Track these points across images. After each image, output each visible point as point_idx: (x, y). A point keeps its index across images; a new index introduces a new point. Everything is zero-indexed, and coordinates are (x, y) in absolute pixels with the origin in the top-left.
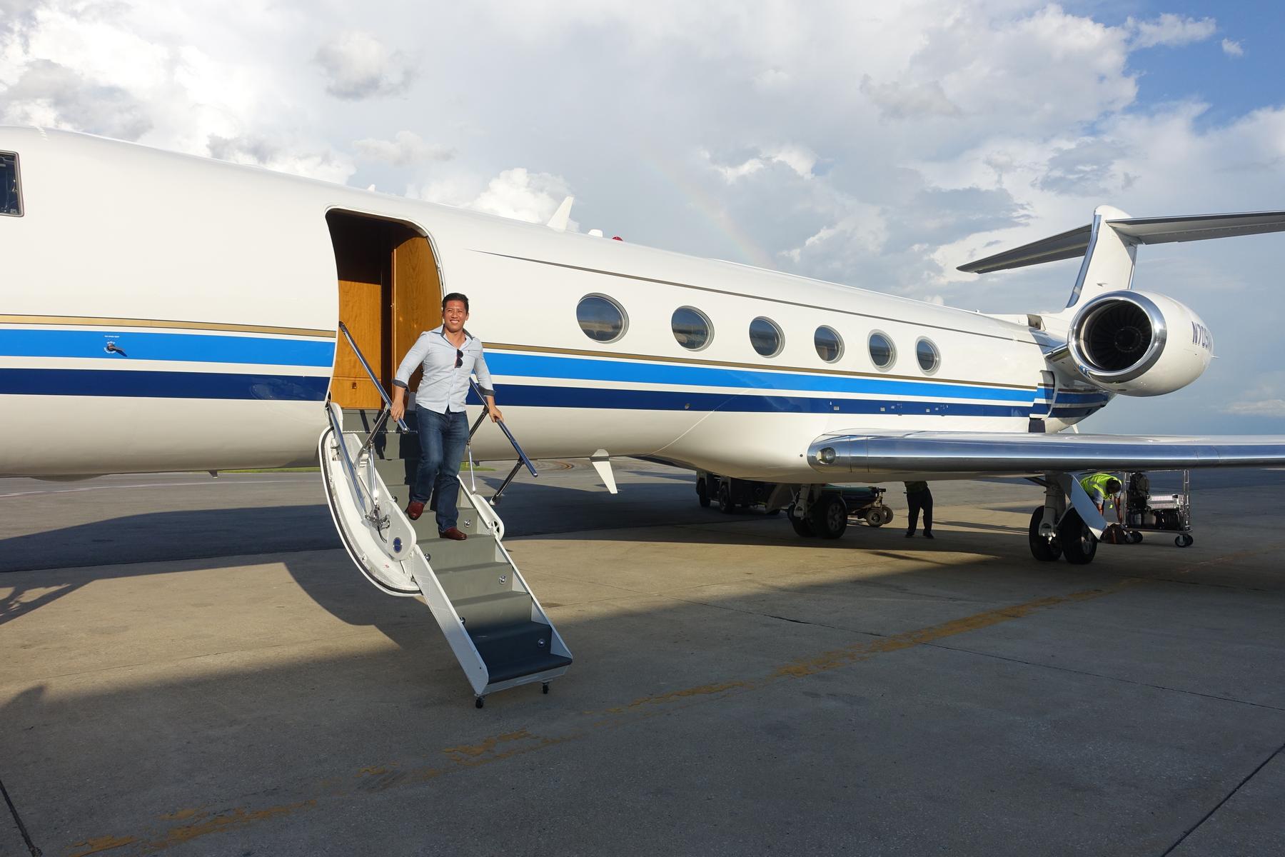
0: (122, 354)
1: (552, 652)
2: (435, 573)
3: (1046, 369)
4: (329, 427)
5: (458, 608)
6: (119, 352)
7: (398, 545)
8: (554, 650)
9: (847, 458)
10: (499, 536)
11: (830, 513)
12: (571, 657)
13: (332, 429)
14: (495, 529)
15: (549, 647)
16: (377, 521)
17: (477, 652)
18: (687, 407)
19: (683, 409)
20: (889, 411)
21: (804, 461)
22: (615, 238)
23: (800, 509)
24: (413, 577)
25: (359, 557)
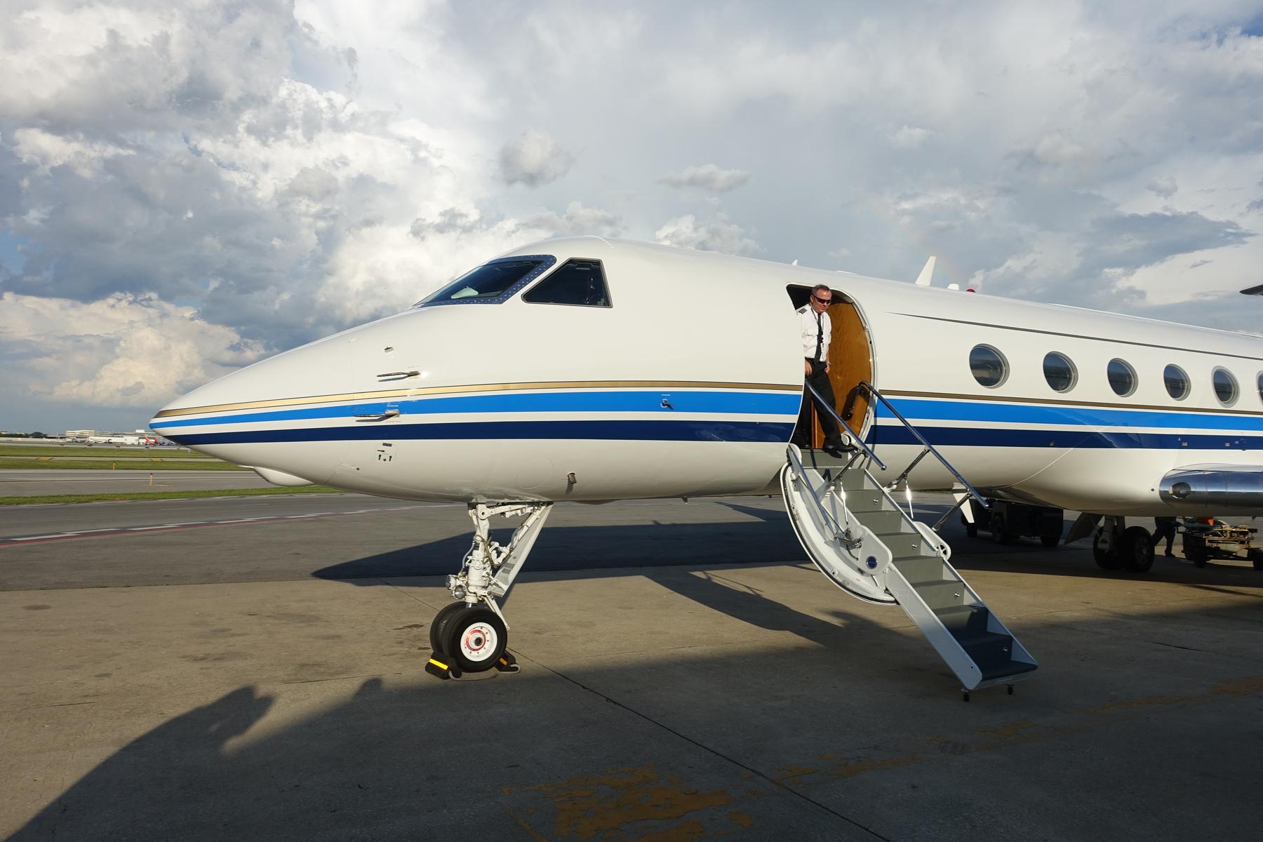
0: (670, 408)
1: (1012, 659)
2: (914, 587)
4: (787, 464)
5: (941, 616)
6: (669, 406)
7: (872, 562)
8: (1015, 657)
9: (1204, 492)
10: (946, 558)
12: (1037, 664)
13: (790, 464)
14: (942, 551)
15: (1009, 653)
16: (846, 542)
17: (967, 655)
18: (1052, 444)
19: (1049, 446)
20: (1233, 447)
21: (1155, 495)
22: (968, 290)
23: (1104, 542)
24: (887, 589)
25: (829, 571)
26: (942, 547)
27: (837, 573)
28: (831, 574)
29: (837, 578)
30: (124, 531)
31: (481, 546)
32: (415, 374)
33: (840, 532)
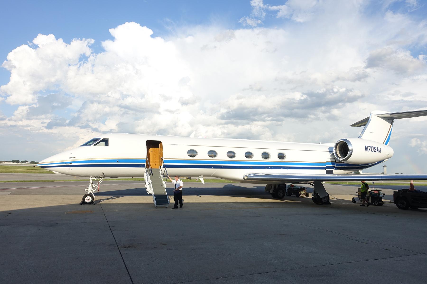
0: (119, 162)
3: (330, 158)
4: (146, 171)
9: (250, 178)
11: (279, 192)
18: (213, 168)
21: (242, 179)
23: (271, 191)
30: (55, 187)
31: (91, 184)
32: (75, 157)
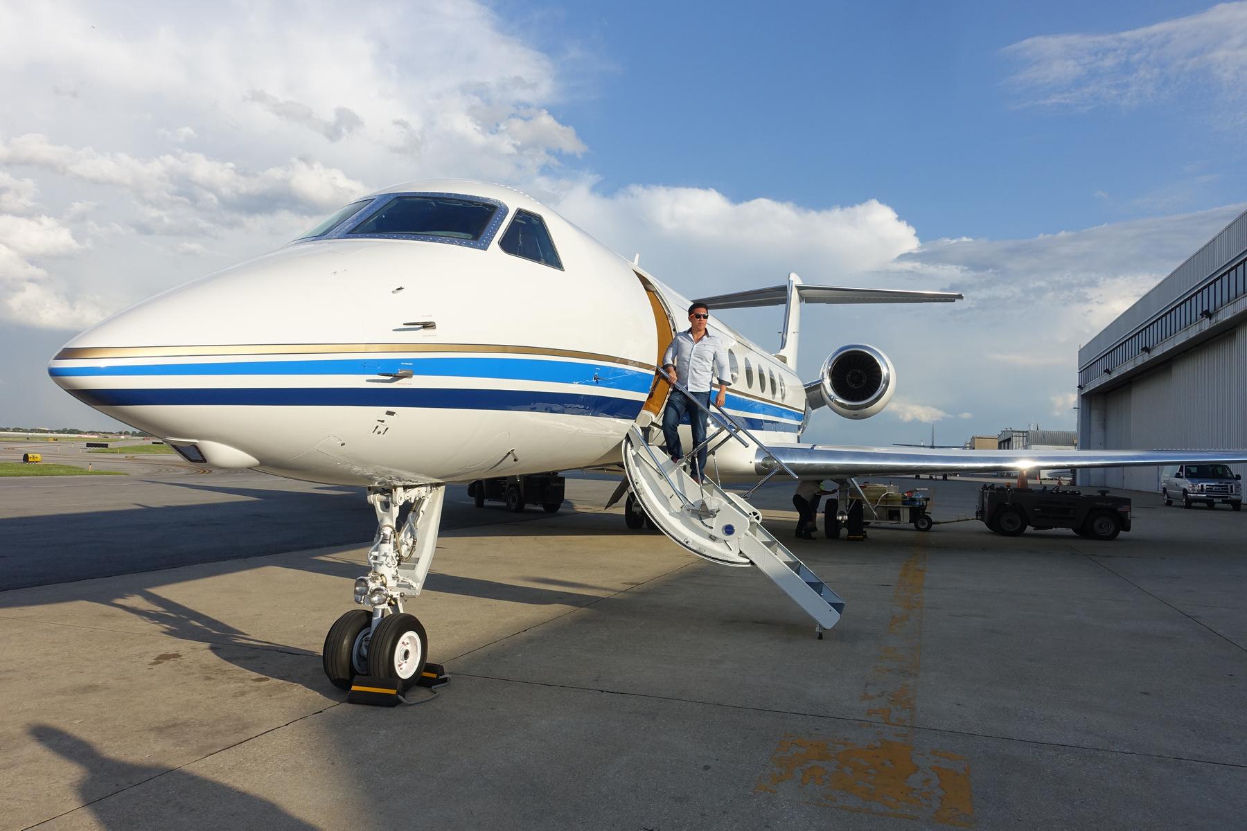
7: (729, 530)
13: (628, 441)
16: (698, 513)
21: (751, 467)
24: (741, 552)
25: (682, 541)
26: (755, 514)
27: (691, 541)
28: (685, 543)
29: (692, 547)
33: (688, 504)
